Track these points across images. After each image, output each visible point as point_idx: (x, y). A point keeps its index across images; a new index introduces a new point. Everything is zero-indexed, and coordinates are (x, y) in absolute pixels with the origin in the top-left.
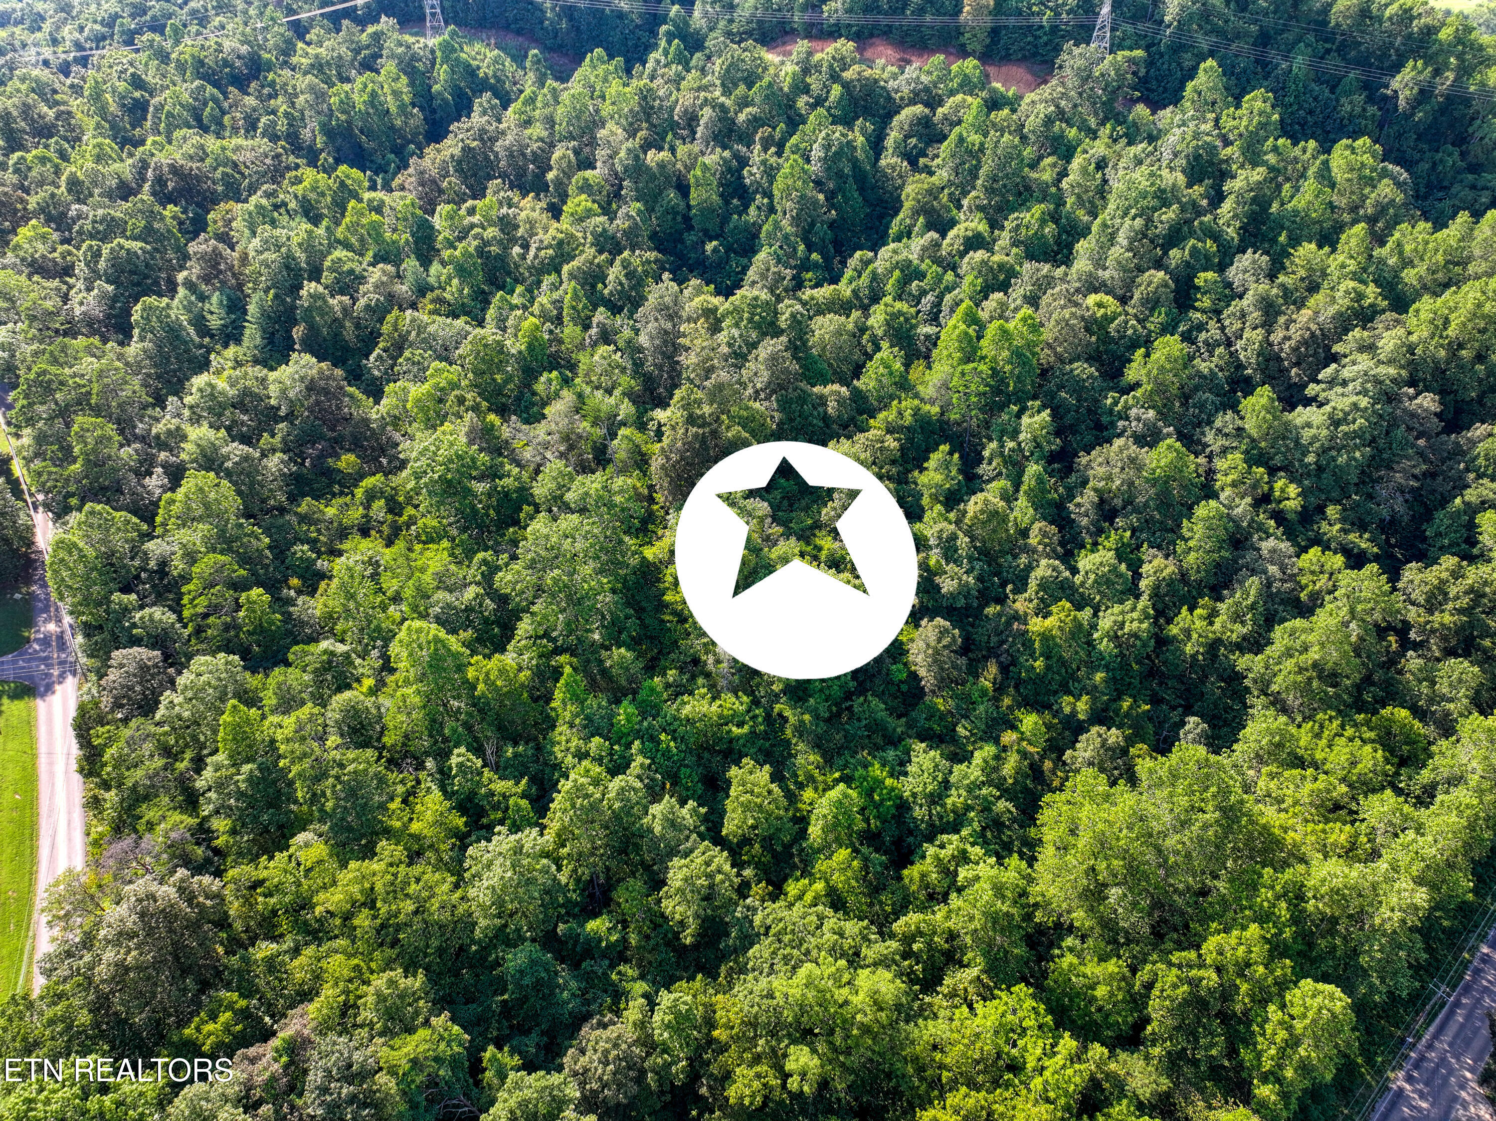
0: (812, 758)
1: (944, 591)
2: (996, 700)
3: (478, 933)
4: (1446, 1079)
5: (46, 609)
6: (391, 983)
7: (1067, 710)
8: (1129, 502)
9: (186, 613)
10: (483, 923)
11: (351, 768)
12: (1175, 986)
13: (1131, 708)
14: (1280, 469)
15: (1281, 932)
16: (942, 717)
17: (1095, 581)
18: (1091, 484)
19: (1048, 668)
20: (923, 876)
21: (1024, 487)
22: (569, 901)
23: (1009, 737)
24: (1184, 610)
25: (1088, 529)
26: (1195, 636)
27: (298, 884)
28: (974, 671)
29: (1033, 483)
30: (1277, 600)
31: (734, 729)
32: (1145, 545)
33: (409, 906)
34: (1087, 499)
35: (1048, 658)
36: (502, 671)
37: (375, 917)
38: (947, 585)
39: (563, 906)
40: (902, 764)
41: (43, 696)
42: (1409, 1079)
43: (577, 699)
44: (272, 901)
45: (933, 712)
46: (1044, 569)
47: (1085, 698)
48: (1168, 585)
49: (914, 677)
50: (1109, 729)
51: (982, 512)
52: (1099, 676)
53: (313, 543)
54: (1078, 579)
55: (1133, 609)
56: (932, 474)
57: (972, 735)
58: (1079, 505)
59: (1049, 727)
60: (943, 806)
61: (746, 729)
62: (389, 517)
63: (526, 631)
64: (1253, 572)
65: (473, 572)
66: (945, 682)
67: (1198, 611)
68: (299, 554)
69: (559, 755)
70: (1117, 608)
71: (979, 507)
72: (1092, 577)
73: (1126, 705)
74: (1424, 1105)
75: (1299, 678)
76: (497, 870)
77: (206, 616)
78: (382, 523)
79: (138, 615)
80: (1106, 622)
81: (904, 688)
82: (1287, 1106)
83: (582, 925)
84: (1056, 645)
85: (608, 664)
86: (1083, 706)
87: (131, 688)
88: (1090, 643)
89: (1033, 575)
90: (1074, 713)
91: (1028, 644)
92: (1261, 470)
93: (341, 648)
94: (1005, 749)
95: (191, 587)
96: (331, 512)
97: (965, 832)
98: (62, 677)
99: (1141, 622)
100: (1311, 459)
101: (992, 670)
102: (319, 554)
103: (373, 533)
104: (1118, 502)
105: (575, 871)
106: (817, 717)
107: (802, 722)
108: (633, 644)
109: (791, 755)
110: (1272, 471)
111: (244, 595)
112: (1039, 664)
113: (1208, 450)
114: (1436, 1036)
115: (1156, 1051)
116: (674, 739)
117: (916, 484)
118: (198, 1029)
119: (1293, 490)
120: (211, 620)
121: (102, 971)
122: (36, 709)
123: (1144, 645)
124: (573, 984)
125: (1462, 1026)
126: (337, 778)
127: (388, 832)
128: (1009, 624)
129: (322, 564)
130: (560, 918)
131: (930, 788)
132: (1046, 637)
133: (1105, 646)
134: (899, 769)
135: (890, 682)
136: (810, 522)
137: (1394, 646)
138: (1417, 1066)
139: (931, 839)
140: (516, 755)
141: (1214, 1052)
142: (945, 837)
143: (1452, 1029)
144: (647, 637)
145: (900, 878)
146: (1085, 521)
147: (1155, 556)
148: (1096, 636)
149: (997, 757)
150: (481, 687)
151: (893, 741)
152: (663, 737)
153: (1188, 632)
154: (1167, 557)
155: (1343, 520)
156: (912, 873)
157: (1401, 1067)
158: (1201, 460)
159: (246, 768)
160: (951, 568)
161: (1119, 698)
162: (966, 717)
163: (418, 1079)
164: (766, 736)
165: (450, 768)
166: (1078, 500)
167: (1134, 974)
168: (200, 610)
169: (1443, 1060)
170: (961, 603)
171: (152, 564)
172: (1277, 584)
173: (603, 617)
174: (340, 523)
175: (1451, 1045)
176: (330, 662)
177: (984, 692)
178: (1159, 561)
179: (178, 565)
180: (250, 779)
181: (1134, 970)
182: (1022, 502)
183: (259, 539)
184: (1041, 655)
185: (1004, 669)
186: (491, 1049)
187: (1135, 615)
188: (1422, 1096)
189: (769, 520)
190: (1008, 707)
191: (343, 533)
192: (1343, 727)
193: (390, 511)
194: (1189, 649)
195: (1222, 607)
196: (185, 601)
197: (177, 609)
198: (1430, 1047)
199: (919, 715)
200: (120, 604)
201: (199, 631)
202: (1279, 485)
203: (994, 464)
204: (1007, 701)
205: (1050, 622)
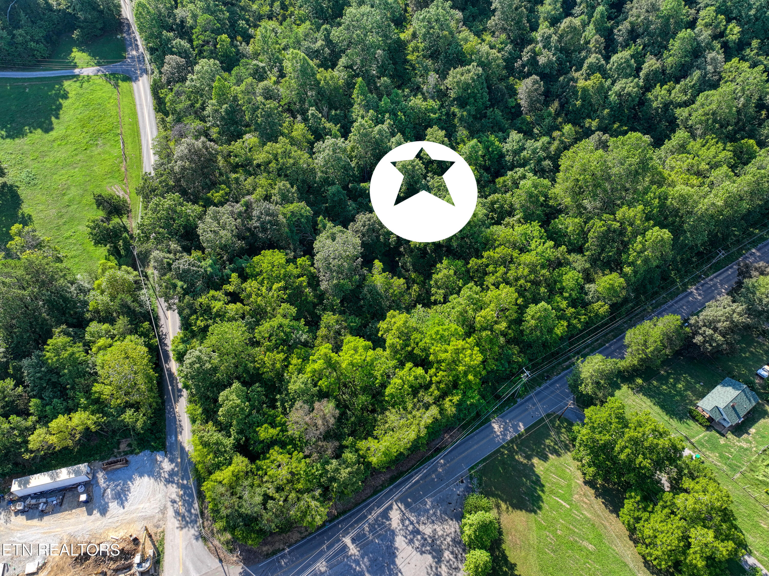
0: (464, 132)
1: (540, 63)
2: (555, 119)
3: (317, 179)
4: (713, 291)
5: (131, 45)
6: (284, 185)
7: (587, 125)
8: (646, 29)
9: (195, 43)
10: (319, 174)
11: (268, 106)
12: (600, 227)
13: (618, 127)
14: (735, 18)
15: (653, 210)
16: (528, 123)
17: (617, 68)
18: (629, 19)
19: (582, 105)
20: (504, 181)
21: (593, 19)
22: (354, 174)
23: (556, 134)
24: (658, 85)
25: (621, 44)
26: (660, 98)
27: (246, 154)
28: (547, 103)
29: (598, 16)
30: (707, 84)
31: (432, 115)
32: (648, 54)
33: (291, 161)
34: (625, 26)
35: (584, 101)
36: (332, 78)
37: (277, 165)
38: (542, 60)
39: (352, 176)
40: (505, 139)
41: (135, 81)
42: (697, 289)
43: (363, 94)
44: (237, 159)
45: (524, 120)
46: (592, 59)
47: (597, 120)
48: (654, 74)
49: (519, 106)
50: (604, 134)
51: (568, 27)
52: (606, 111)
53: (247, 21)
54: (608, 66)
55: (632, 82)
56: (547, 6)
57: (540, 133)
58: (619, 31)
59: (577, 132)
60: (519, 157)
61: (437, 115)
62: (282, 11)
63: (343, 63)
64: (699, 68)
65: (319, 35)
66: (532, 108)
67: (665, 87)
68: (241, 25)
69: (354, 117)
70: (624, 80)
71: (566, 25)
72: (616, 64)
73: (615, 126)
74: (699, 298)
75: (703, 118)
76: (327, 151)
77: (203, 46)
78: (278, 15)
79: (174, 42)
80: (617, 87)
81: (513, 110)
82: (635, 276)
83: (359, 184)
84: (589, 94)
85: (378, 85)
86: (595, 124)
87: (173, 74)
88: (606, 97)
89: (586, 61)
90: (590, 127)
91: (575, 93)
92: (723, 16)
93: (261, 65)
94: (554, 139)
95: (196, 30)
96: (255, 7)
97: (526, 168)
98: (141, 75)
99: (634, 88)
100: (752, 12)
101: (556, 104)
102: (250, 27)
103: (274, 19)
104: (641, 30)
105: (357, 163)
106: (469, 114)
107: (462, 115)
108: (391, 77)
109: (455, 131)
110: (729, 20)
111: (219, 37)
112: (578, 103)
113: (698, 6)
114: (716, 277)
115: (587, 253)
116: (405, 116)
117: (538, 12)
118: (212, 195)
119: (737, 29)
120: (205, 48)
121: (177, 169)
122: (132, 86)
123: (633, 101)
124: (354, 205)
125: (729, 275)
126: (263, 109)
127: (282, 134)
128: (568, 82)
129: (251, 31)
130: (350, 181)
131: (515, 147)
132: (585, 90)
133: (613, 97)
134: (504, 140)
135: (507, 107)
136: (481, 27)
137: (763, 116)
138: (702, 286)
139: (511, 170)
140: (336, 115)
141: (610, 254)
142: (517, 169)
143: (725, 275)
144: (397, 76)
145: (494, 182)
146: (621, 39)
147: (651, 59)
148: (610, 93)
149: (549, 143)
150: (322, 82)
151: (503, 130)
152: (399, 113)
153: (656, 97)
154: (657, 60)
155: (760, 48)
156: (500, 180)
157: (695, 285)
158: (693, 11)
159: (225, 106)
160: (545, 52)
161: (614, 123)
162: (539, 125)
163: (294, 220)
164: (446, 122)
165: (308, 116)
166: (620, 27)
167: (585, 224)
168: (201, 42)
169: (715, 285)
170: (548, 71)
171: (178, 21)
172: (709, 75)
173: (378, 62)
174: (259, 13)
175: (720, 280)
176: (257, 70)
177: (550, 114)
178: (654, 61)
179: (190, 21)
180: (226, 110)
181: (586, 223)
182: (591, 26)
183: (224, 14)
184: (581, 98)
185: (562, 106)
186: (321, 217)
187: (632, 84)
188: (700, 295)
189: (462, 23)
190: (560, 122)
191: (260, 18)
192: (717, 143)
193: (282, 8)
194: (655, 105)
195: (678, 86)
196: (194, 37)
197: (191, 41)
198: (711, 280)
199: (518, 122)
200: (166, 36)
201: (201, 52)
202: (731, 26)
203: (582, 7)
204: (560, 120)
205: (589, 82)
